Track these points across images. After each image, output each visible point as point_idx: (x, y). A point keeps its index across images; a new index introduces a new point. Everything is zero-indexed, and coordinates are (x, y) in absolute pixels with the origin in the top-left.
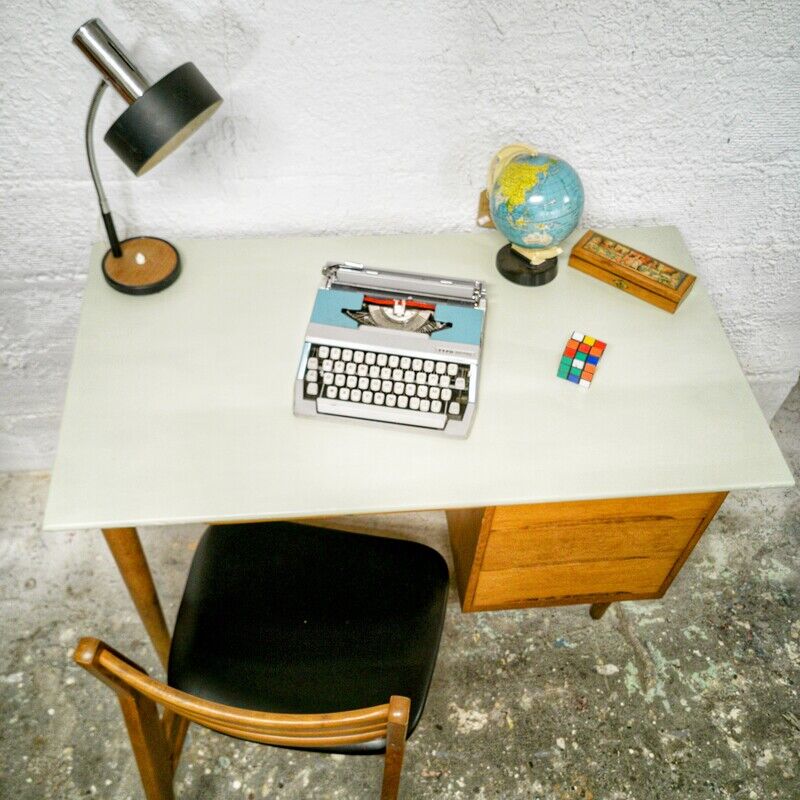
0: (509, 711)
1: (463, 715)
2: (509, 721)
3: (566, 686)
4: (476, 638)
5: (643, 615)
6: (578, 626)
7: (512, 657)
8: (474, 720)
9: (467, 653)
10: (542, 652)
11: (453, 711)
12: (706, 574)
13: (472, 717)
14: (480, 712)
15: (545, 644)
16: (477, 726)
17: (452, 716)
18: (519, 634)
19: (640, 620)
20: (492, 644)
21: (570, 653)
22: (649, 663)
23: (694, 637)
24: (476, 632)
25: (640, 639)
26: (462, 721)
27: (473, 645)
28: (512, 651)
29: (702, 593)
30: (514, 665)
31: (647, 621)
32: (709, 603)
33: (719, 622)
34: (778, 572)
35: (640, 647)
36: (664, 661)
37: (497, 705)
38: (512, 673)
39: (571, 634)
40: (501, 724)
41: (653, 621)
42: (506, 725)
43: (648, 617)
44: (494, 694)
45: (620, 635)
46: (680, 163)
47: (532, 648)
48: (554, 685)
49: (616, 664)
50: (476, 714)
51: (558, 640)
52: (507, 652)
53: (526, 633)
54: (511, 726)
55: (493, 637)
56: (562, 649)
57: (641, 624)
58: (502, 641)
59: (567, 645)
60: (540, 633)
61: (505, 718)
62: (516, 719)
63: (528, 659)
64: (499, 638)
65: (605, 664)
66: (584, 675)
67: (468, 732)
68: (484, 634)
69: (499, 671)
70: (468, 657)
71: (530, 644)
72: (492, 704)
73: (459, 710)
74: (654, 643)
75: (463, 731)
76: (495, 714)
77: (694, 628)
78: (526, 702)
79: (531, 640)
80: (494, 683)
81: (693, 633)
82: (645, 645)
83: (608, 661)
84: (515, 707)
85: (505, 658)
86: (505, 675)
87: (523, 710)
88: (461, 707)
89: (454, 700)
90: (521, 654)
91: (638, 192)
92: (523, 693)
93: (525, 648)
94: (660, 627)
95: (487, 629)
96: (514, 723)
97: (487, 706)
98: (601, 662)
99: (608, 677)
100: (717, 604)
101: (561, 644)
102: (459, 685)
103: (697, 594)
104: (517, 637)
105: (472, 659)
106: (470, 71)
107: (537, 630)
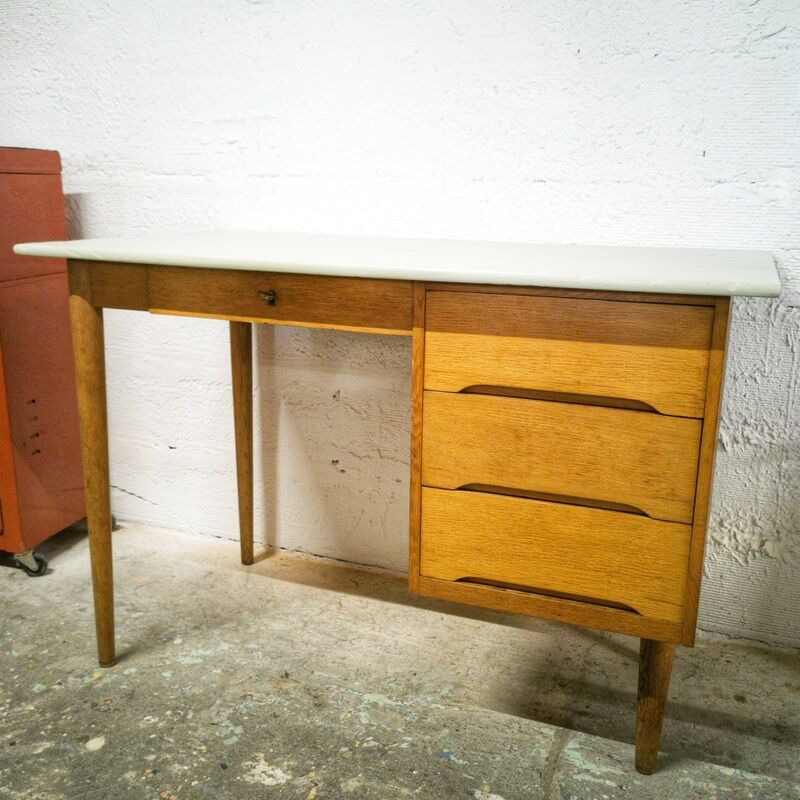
0: (321, 784)
1: (261, 768)
2: (313, 792)
3: (417, 791)
4: (344, 716)
5: (587, 771)
6: (485, 749)
7: (373, 743)
8: (271, 776)
9: (320, 723)
10: (415, 752)
11: (255, 759)
13: (270, 772)
14: (285, 772)
15: (425, 747)
16: (268, 782)
17: (249, 763)
18: (400, 730)
19: (579, 773)
20: (357, 726)
21: (450, 765)
24: (350, 712)
25: (563, 789)
26: (256, 771)
27: (335, 720)
28: (376, 739)
30: (369, 750)
31: (587, 777)
35: (556, 796)
37: (312, 774)
38: (359, 756)
39: (466, 752)
40: (299, 791)
41: (598, 781)
42: (305, 794)
43: (593, 775)
45: (537, 777)
47: (404, 746)
48: (402, 785)
50: (278, 772)
51: (445, 751)
52: (370, 739)
53: (408, 732)
54: (310, 797)
56: (444, 759)
57: (579, 777)
58: (373, 728)
59: (452, 758)
60: (427, 738)
61: (310, 789)
62: (323, 794)
63: (391, 752)
64: (372, 725)
65: (490, 792)
66: (451, 791)
67: (253, 782)
68: (357, 717)
69: (344, 749)
70: (319, 727)
71: (404, 741)
72: (309, 772)
73: (263, 762)
75: (248, 778)
76: (302, 781)
78: (351, 785)
79: (409, 739)
80: (328, 757)
83: (497, 791)
84: (333, 784)
85: (363, 742)
86: (349, 755)
87: (339, 790)
88: (266, 760)
89: (266, 752)
90: (385, 745)
92: (355, 776)
93: (395, 743)
95: (364, 714)
96: (317, 797)
97: (300, 771)
98: (487, 788)
101: (447, 755)
102: (285, 743)
104: (394, 731)
105: (321, 730)
107: (426, 734)
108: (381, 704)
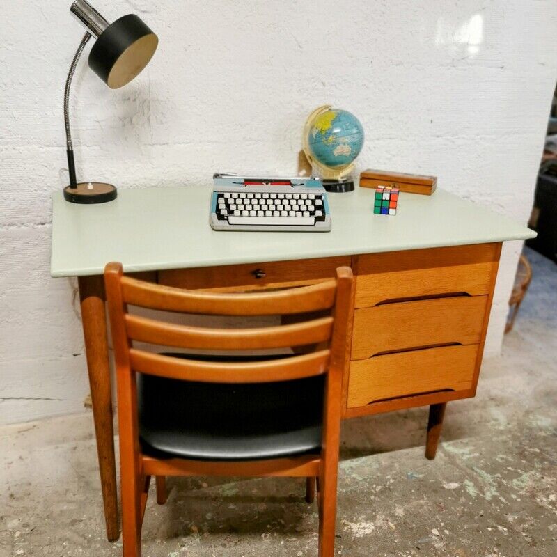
0: (388, 519)
1: (355, 527)
2: (391, 525)
3: (425, 499)
4: (348, 481)
5: (464, 453)
6: (420, 465)
7: (379, 488)
8: (364, 528)
9: (344, 491)
10: (400, 482)
11: (345, 525)
12: (497, 427)
13: (361, 527)
14: (367, 523)
15: (400, 477)
16: (367, 531)
17: (346, 528)
18: (379, 474)
19: (462, 456)
20: (361, 483)
21: (420, 480)
22: (479, 479)
23: (504, 461)
24: (347, 478)
25: (467, 466)
26: (355, 530)
27: (347, 485)
28: (378, 485)
29: (498, 437)
30: (382, 492)
31: (468, 456)
32: (505, 442)
33: (517, 451)
34: (543, 422)
35: (469, 471)
36: (489, 476)
37: (378, 517)
38: (382, 497)
39: (417, 470)
40: (385, 527)
41: (472, 456)
42: (389, 527)
43: (467, 454)
44: (374, 511)
45: (452, 466)
46: (408, 136)
47: (392, 481)
48: (417, 500)
49: (456, 482)
50: (364, 524)
51: (409, 474)
52: (374, 486)
53: (384, 473)
54: (394, 527)
55: (360, 479)
56: (413, 479)
57: (464, 458)
58: (368, 480)
59: (416, 476)
60: (394, 472)
61: (387, 524)
62: (395, 523)
63: (391, 487)
64: (365, 479)
65: (448, 483)
66: (436, 491)
67: (362, 536)
68: (354, 478)
69: (372, 497)
70: (346, 492)
71: (389, 479)
72: (375, 516)
73: (351, 524)
74: (478, 467)
75: (358, 536)
76: (379, 522)
77: (501, 456)
78: (400, 512)
79: (389, 477)
80: (371, 505)
81: (502, 459)
82: (473, 470)
83: (449, 481)
84: (393, 516)
85: (375, 489)
86: (377, 499)
87: (399, 517)
88: (351, 522)
89: (344, 518)
90: (385, 485)
91: (389, 156)
92: (395, 507)
93: (386, 482)
94: (478, 459)
95: (354, 475)
96: (395, 525)
97: (371, 518)
98: (445, 482)
99: (454, 490)
100: (511, 442)
101: (412, 476)
102: (345, 509)
103: (494, 439)
104: (378, 476)
105: (349, 493)
106: (286, 70)
107: (391, 471)
108: (354, 467)
